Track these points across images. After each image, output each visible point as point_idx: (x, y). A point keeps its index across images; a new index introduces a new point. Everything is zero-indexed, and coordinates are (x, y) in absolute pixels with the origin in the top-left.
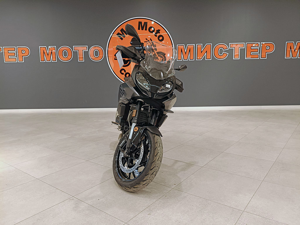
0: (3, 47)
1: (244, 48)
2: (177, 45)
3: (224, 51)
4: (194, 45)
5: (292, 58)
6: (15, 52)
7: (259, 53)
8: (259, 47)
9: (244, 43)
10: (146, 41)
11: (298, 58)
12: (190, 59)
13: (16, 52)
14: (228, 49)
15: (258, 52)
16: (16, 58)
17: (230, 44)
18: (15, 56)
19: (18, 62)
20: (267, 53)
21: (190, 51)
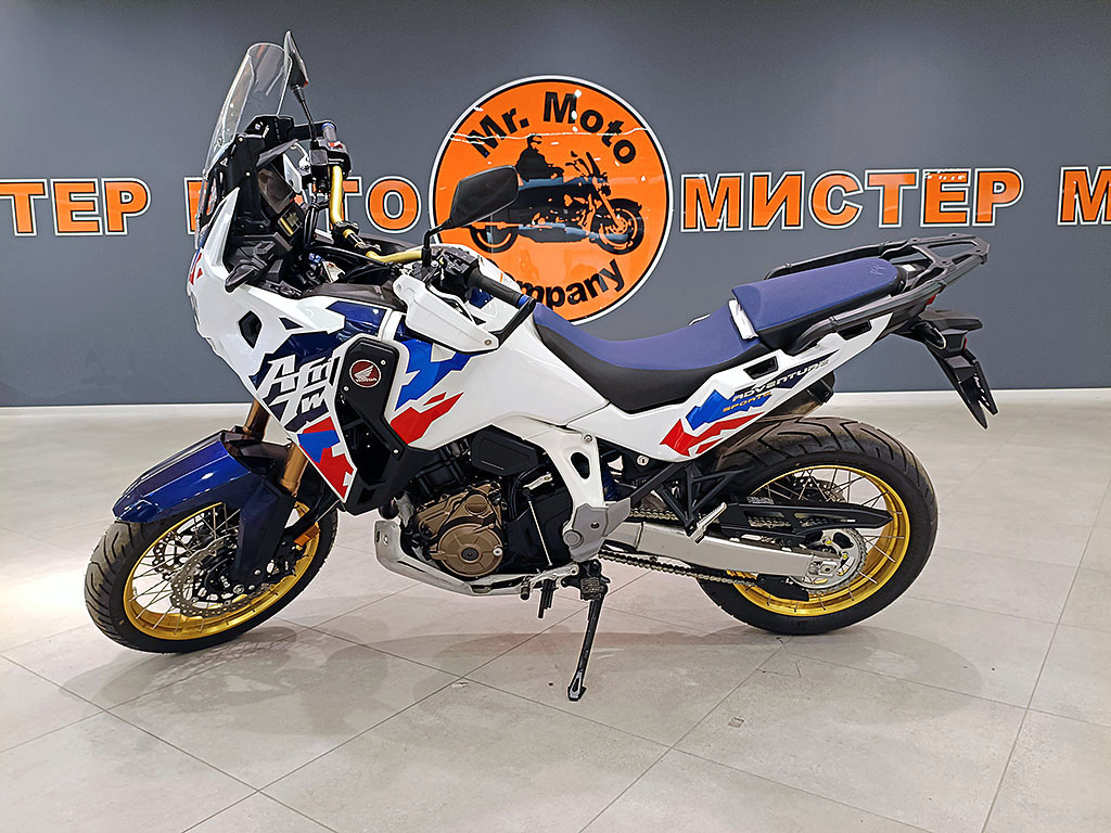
0: (52, 181)
1: (917, 187)
2: (683, 176)
3: (845, 198)
4: (742, 175)
5: (1082, 223)
6: (96, 199)
7: (970, 205)
8: (969, 184)
9: (917, 171)
10: (572, 160)
11: (1103, 223)
12: (727, 227)
13: (100, 198)
14: (861, 191)
15: (966, 203)
16: (99, 219)
17: (867, 172)
18: (97, 212)
19: (107, 233)
20: (995, 206)
21: (727, 197)
